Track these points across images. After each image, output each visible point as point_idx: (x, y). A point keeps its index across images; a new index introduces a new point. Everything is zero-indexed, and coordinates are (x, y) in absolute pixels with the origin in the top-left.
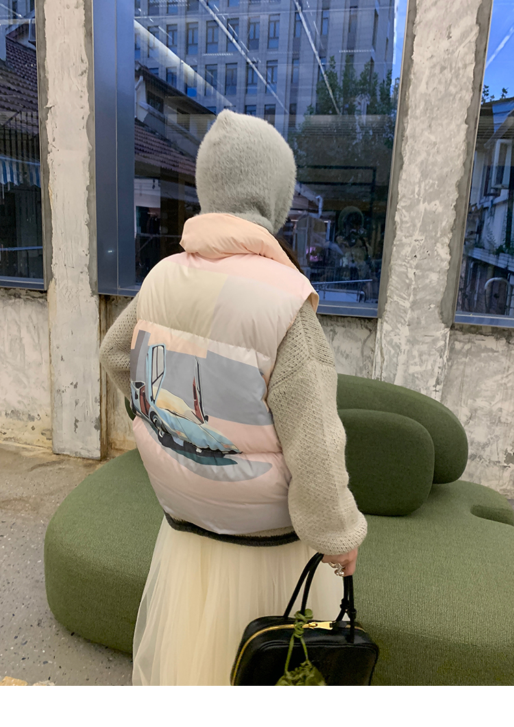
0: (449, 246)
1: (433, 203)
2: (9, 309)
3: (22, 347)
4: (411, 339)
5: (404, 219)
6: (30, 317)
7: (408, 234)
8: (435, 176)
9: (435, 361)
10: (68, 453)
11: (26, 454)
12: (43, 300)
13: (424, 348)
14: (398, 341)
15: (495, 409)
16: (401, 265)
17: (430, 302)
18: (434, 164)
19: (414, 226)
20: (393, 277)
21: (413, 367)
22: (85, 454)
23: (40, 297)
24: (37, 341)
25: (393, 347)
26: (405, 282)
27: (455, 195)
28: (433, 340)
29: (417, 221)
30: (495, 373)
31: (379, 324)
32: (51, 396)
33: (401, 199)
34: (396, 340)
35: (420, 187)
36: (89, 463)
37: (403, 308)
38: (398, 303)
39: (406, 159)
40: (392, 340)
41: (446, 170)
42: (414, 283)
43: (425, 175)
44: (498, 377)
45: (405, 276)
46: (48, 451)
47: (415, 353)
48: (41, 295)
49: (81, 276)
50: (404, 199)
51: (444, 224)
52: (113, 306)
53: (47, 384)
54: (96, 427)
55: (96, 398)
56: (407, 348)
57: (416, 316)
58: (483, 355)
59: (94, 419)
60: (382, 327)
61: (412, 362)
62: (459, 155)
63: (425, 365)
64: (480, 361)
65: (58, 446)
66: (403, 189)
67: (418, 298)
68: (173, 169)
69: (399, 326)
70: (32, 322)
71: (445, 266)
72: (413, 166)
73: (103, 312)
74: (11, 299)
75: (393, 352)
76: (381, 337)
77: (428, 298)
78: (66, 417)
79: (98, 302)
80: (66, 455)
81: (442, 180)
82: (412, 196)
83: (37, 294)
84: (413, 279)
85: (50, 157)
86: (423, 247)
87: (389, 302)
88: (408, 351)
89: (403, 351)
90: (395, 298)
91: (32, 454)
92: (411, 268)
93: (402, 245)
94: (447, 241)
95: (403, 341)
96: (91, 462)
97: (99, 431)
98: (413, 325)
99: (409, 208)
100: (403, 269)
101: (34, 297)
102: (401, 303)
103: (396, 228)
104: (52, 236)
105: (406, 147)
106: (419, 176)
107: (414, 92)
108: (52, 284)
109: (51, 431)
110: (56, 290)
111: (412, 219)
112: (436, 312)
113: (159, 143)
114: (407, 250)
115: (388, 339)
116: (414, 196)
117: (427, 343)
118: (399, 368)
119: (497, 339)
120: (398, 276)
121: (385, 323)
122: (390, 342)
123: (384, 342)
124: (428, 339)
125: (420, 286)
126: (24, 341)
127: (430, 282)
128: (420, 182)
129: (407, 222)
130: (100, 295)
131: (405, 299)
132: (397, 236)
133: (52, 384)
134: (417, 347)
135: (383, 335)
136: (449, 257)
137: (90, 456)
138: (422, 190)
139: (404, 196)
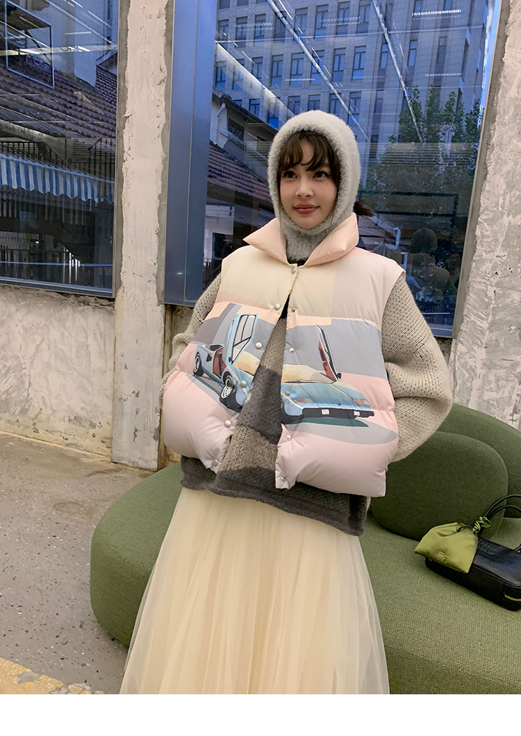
2: (78, 316)
3: (88, 354)
4: (488, 362)
5: (486, 233)
6: (97, 325)
7: (489, 249)
9: (513, 388)
10: (126, 463)
11: (85, 460)
12: (111, 308)
13: (502, 373)
14: (473, 364)
16: (480, 282)
17: (510, 323)
19: (497, 240)
20: (471, 295)
21: (489, 392)
22: (142, 464)
23: (108, 305)
24: (102, 349)
25: (467, 371)
26: (484, 301)
28: (512, 365)
29: (499, 235)
31: (453, 345)
32: (113, 404)
33: (483, 212)
34: (471, 363)
35: (504, 199)
36: (145, 472)
37: (480, 328)
38: (475, 323)
39: (490, 169)
40: (466, 363)
42: (493, 302)
43: (510, 186)
45: (483, 294)
46: (107, 459)
47: (492, 378)
48: (110, 303)
49: (149, 285)
50: (486, 212)
52: (179, 317)
53: (109, 392)
54: (155, 438)
55: (156, 408)
56: (483, 372)
57: (494, 338)
59: (153, 430)
60: (456, 348)
61: (488, 388)
63: (502, 391)
65: (117, 454)
66: (486, 201)
67: (497, 318)
68: (250, 194)
69: (475, 348)
70: (99, 329)
72: (498, 176)
73: (168, 322)
74: (80, 306)
75: (467, 375)
76: (455, 359)
77: (508, 318)
78: (127, 426)
79: (164, 311)
80: (124, 464)
82: (495, 209)
83: (105, 302)
84: (493, 298)
85: (125, 166)
86: (505, 263)
87: (465, 321)
88: (484, 375)
89: (478, 375)
90: (473, 318)
91: (91, 461)
92: (492, 286)
93: (483, 261)
95: (479, 365)
96: (148, 472)
97: (158, 442)
98: (491, 347)
99: (492, 222)
100: (482, 287)
101: (102, 305)
102: (478, 323)
103: (476, 242)
104: (122, 245)
105: (492, 156)
106: (504, 187)
107: (503, 97)
108: (120, 292)
109: (111, 439)
110: (123, 298)
111: (495, 233)
112: (517, 334)
113: (238, 169)
114: (487, 267)
115: (462, 361)
116: (498, 209)
117: (506, 368)
118: (472, 393)
120: (476, 294)
121: (460, 344)
122: (464, 366)
123: (457, 364)
124: (507, 364)
125: (500, 306)
126: (91, 348)
127: (512, 301)
128: (504, 195)
129: (488, 237)
130: (166, 305)
131: (483, 319)
132: (477, 251)
133: (115, 391)
134: (494, 371)
135: (457, 357)
137: (148, 466)
138: (507, 202)
139: (486, 208)
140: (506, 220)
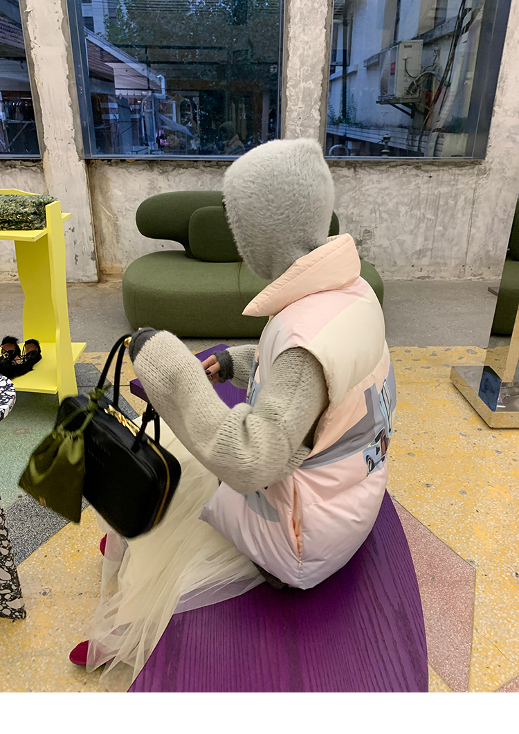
0: (319, 110)
1: (308, 82)
2: (8, 177)
5: (292, 94)
6: (26, 182)
7: (294, 104)
8: (309, 64)
12: (36, 168)
15: (349, 213)
16: (292, 125)
18: (308, 56)
19: (298, 98)
20: (287, 133)
22: (85, 279)
23: (33, 166)
26: (295, 135)
27: (321, 77)
29: (299, 94)
30: (349, 191)
33: (289, 80)
35: (300, 71)
39: (290, 53)
41: (315, 60)
43: (302, 64)
44: (351, 193)
45: (294, 131)
48: (33, 164)
49: (69, 146)
50: (291, 80)
51: (315, 96)
54: (92, 259)
55: (90, 237)
58: (341, 180)
59: (90, 253)
62: (322, 50)
64: (340, 184)
66: (290, 73)
70: (28, 186)
71: (318, 123)
72: (295, 57)
74: (7, 169)
79: (84, 165)
81: (313, 66)
83: (30, 163)
84: (299, 133)
85: (33, 52)
86: (304, 112)
92: (298, 126)
93: (292, 111)
94: (318, 107)
96: (95, 283)
97: (94, 261)
99: (294, 86)
100: (293, 127)
101: (27, 166)
103: (288, 100)
104: (41, 116)
105: (291, 45)
106: (299, 64)
107: (293, 6)
108: (46, 154)
110: (49, 159)
111: (297, 93)
114: (295, 115)
116: (297, 78)
119: (349, 169)
120: (290, 132)
127: (310, 134)
128: (300, 69)
129: (293, 96)
130: (84, 160)
132: (288, 105)
136: (319, 118)
137: (91, 280)
138: (302, 74)
139: (291, 78)
140: (302, 85)
